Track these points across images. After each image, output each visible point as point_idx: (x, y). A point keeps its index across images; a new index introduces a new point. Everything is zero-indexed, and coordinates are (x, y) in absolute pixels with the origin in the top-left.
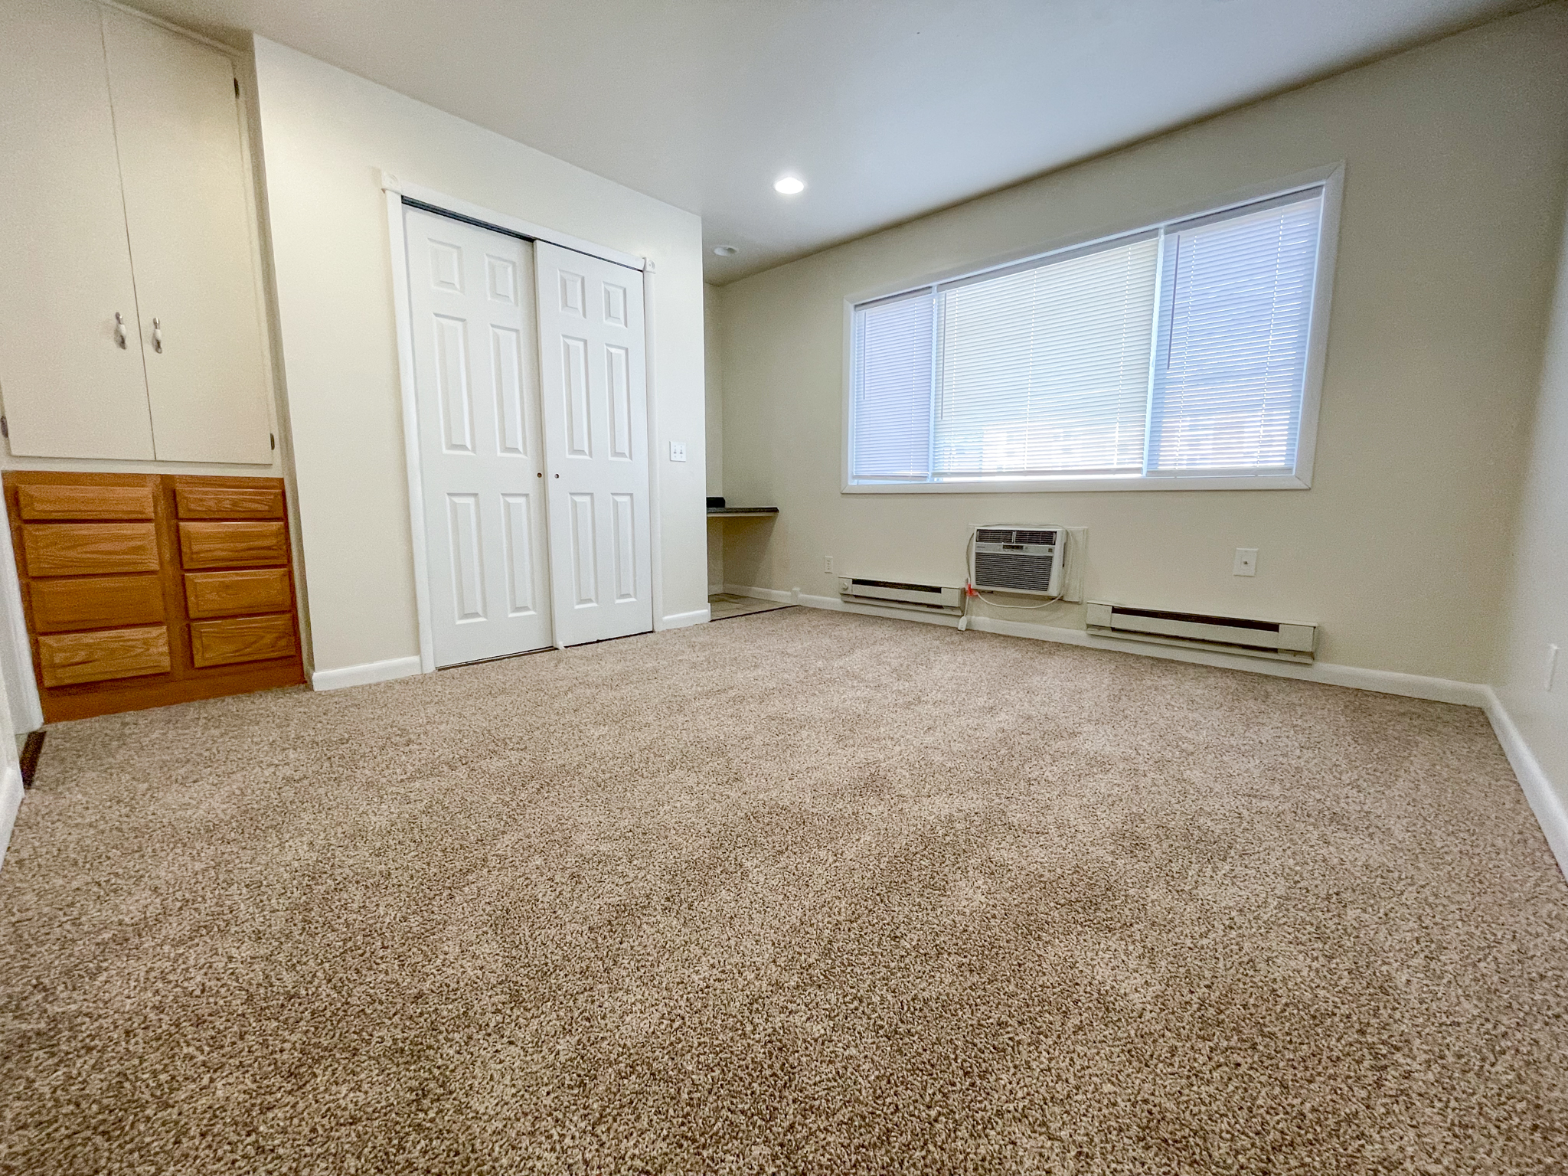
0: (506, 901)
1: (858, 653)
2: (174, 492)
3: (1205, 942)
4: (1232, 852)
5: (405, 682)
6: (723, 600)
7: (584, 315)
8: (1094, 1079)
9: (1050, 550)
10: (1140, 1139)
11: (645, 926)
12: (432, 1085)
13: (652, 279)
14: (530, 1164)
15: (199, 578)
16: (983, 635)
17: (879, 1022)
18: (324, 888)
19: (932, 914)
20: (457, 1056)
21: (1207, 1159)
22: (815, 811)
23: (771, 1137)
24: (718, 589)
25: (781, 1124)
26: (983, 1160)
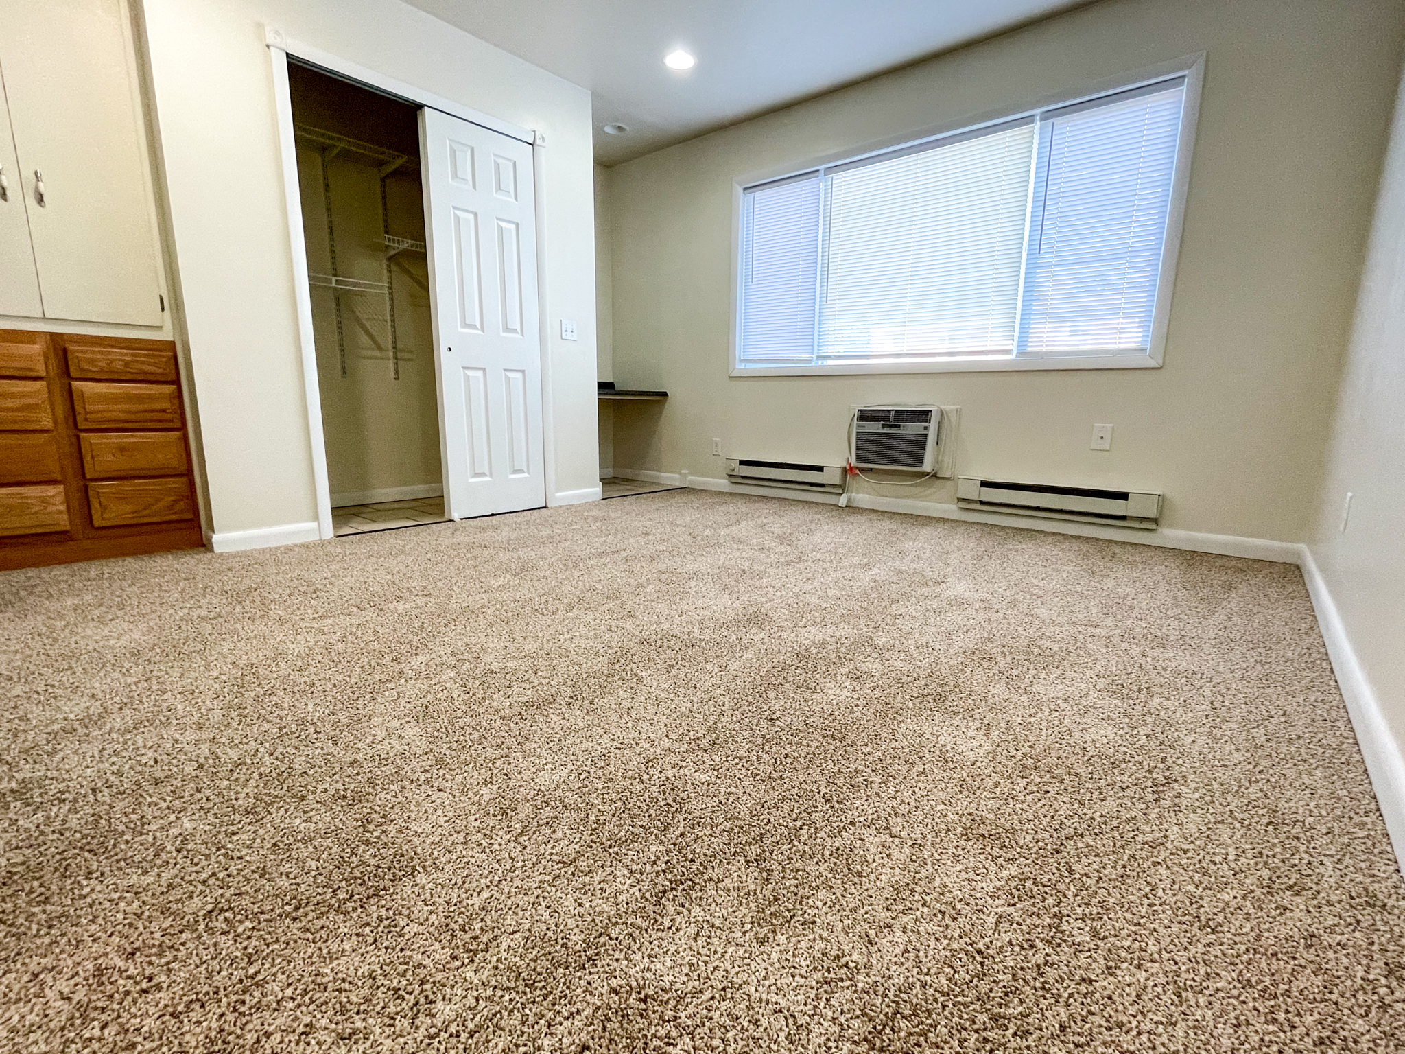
0: (425, 701)
1: (744, 524)
2: (65, 350)
3: (1032, 719)
4: (1065, 662)
5: (306, 546)
6: (614, 483)
7: (474, 187)
8: (931, 802)
9: (926, 428)
10: (962, 835)
11: (551, 716)
12: (374, 816)
13: (542, 154)
14: (466, 860)
15: (94, 438)
16: (862, 511)
17: (756, 771)
18: (254, 693)
19: (803, 704)
20: (394, 799)
21: (1014, 845)
22: (702, 637)
23: (665, 840)
24: (610, 472)
25: (673, 833)
26: (838, 849)
